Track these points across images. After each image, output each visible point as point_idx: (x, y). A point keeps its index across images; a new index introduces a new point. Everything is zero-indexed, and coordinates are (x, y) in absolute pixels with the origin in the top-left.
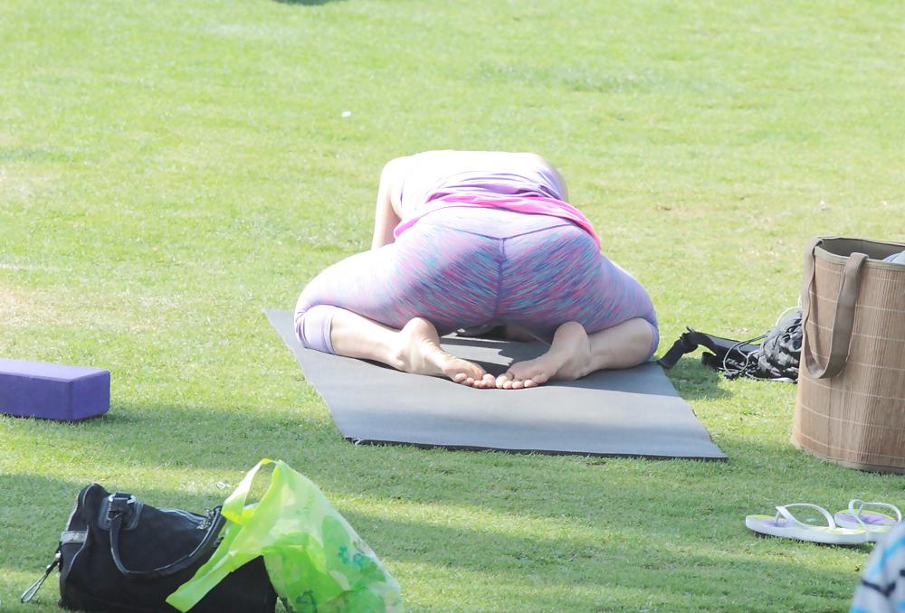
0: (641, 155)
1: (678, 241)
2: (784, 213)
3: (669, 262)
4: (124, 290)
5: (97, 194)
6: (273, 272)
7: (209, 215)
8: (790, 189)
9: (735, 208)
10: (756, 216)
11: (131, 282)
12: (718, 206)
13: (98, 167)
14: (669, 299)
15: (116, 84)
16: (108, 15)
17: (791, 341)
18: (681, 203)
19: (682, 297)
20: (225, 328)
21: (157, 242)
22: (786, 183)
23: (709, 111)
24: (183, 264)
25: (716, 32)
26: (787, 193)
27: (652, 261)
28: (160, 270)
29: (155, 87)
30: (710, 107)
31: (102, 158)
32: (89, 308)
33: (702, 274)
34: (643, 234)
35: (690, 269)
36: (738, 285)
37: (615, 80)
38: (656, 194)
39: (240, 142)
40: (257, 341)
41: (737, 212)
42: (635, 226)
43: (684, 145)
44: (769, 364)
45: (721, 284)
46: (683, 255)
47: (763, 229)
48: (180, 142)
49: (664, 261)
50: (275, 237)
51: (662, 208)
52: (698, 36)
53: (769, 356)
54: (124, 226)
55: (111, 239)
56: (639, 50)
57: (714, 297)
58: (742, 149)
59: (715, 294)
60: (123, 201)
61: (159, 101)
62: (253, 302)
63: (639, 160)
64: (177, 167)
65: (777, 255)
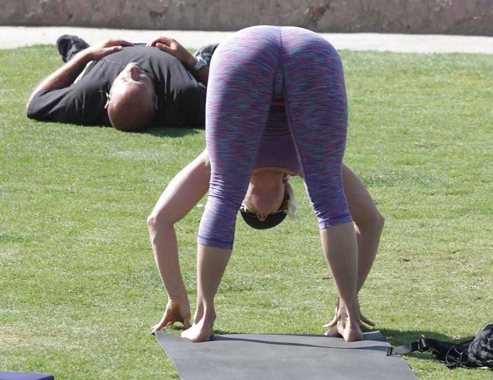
0: (389, 226)
1: (414, 281)
2: (481, 261)
3: (409, 294)
4: (61, 323)
5: (42, 262)
6: (156, 309)
7: (115, 273)
8: (485, 245)
9: (450, 258)
10: (464, 263)
11: (65, 318)
12: (439, 257)
13: (43, 245)
14: (410, 318)
15: (52, 191)
16: (47, 147)
17: (489, 343)
18: (416, 256)
19: (418, 317)
20: (126, 346)
21: (81, 292)
22: (482, 242)
23: (432, 197)
24: (98, 306)
25: (434, 146)
26: (483, 247)
27: (398, 294)
28: (84, 310)
29: (77, 193)
30: (432, 195)
31: (45, 239)
32: (39, 336)
33: (430, 301)
34: (392, 277)
35: (422, 299)
36: (454, 308)
37: (371, 179)
38: (399, 251)
39: (133, 226)
40: (147, 353)
41: (452, 261)
42: (386, 272)
43: (416, 219)
44: (475, 358)
45: (442, 308)
46: (418, 290)
47: (468, 272)
48: (95, 227)
49: (405, 294)
50: (157, 286)
51: (404, 260)
52: (423, 149)
53: (475, 352)
54: (61, 282)
55: (52, 290)
56: (385, 159)
57: (439, 316)
58: (453, 220)
59: (439, 314)
60: (59, 266)
61: (80, 202)
62: (144, 328)
63: (388, 229)
64: (92, 244)
65: (478, 288)
